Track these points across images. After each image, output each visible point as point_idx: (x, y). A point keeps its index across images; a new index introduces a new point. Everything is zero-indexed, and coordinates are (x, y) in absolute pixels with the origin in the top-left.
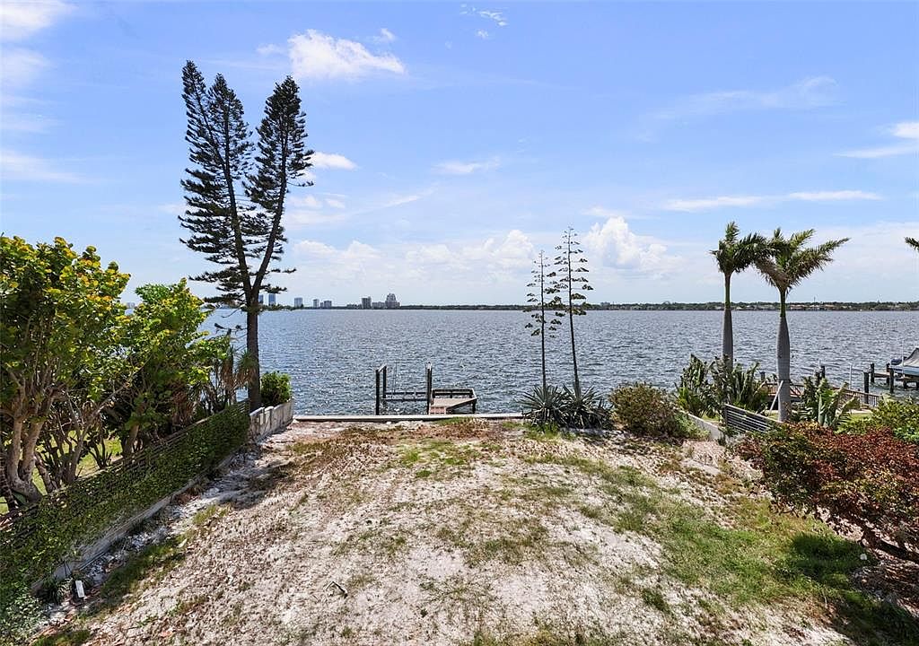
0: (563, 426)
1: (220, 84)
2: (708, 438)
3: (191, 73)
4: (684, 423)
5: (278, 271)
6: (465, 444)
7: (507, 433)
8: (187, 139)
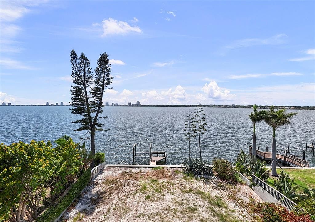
0: (196, 174)
1: (83, 56)
2: (246, 184)
3: (73, 53)
4: (238, 177)
5: (101, 118)
6: (162, 181)
7: (176, 176)
8: (72, 76)
